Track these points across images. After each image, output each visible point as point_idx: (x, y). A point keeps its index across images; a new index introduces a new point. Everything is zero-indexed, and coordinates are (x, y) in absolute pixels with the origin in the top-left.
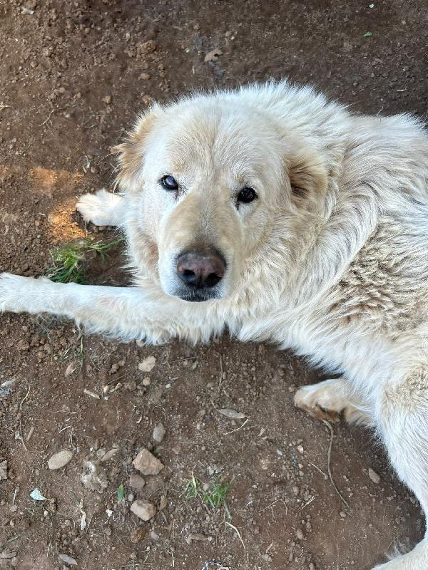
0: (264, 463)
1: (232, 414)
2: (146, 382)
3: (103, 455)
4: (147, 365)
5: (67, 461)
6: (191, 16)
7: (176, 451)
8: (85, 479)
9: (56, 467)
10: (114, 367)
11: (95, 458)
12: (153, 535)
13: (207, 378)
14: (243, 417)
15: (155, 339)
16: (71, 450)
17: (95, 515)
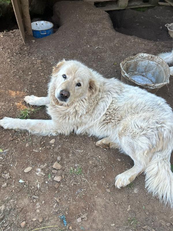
0: (90, 162)
1: (80, 151)
2: (53, 146)
3: (43, 166)
4: (52, 141)
5: (31, 169)
6: (51, 55)
7: (65, 162)
8: (37, 174)
9: (27, 171)
10: (42, 143)
11: (40, 168)
12: (62, 186)
13: (71, 143)
14: (83, 151)
15: (54, 134)
16: (31, 167)
17: (42, 183)
